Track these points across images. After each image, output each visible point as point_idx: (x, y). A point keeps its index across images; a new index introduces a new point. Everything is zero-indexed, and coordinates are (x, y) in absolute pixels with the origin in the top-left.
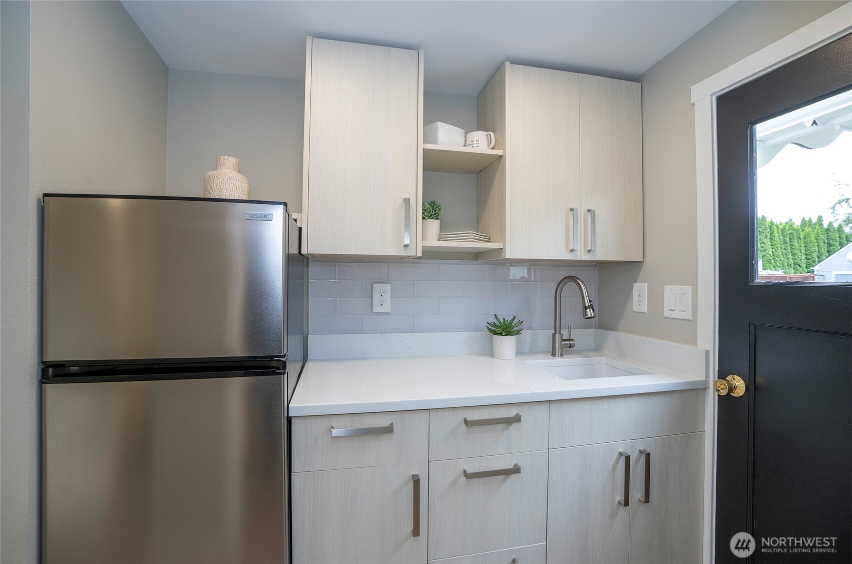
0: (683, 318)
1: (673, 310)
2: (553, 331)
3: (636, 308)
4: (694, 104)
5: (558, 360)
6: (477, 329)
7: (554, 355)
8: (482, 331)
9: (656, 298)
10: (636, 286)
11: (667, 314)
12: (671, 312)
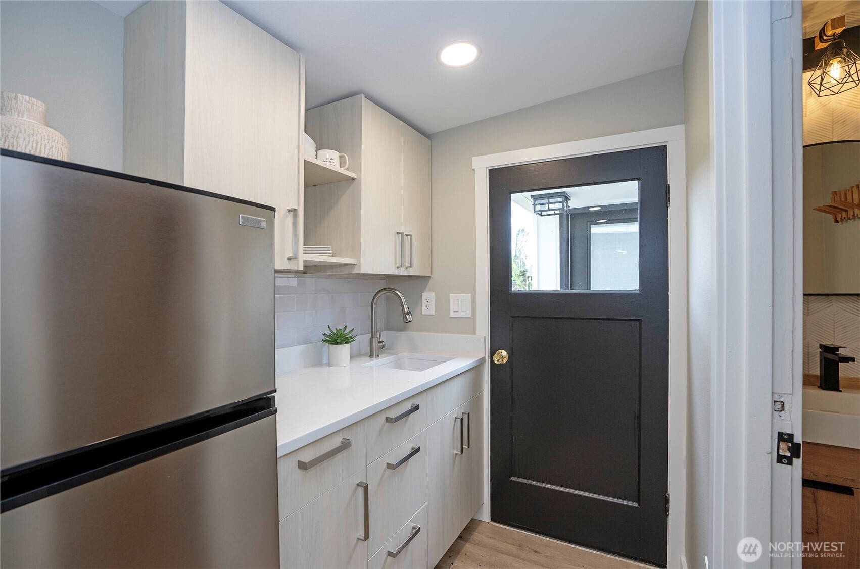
0: (465, 316)
1: (457, 311)
2: (370, 335)
3: (425, 311)
4: (474, 170)
5: (376, 361)
6: (307, 341)
7: (371, 356)
8: (310, 343)
9: (442, 304)
10: (425, 295)
11: (452, 314)
12: (456, 313)
